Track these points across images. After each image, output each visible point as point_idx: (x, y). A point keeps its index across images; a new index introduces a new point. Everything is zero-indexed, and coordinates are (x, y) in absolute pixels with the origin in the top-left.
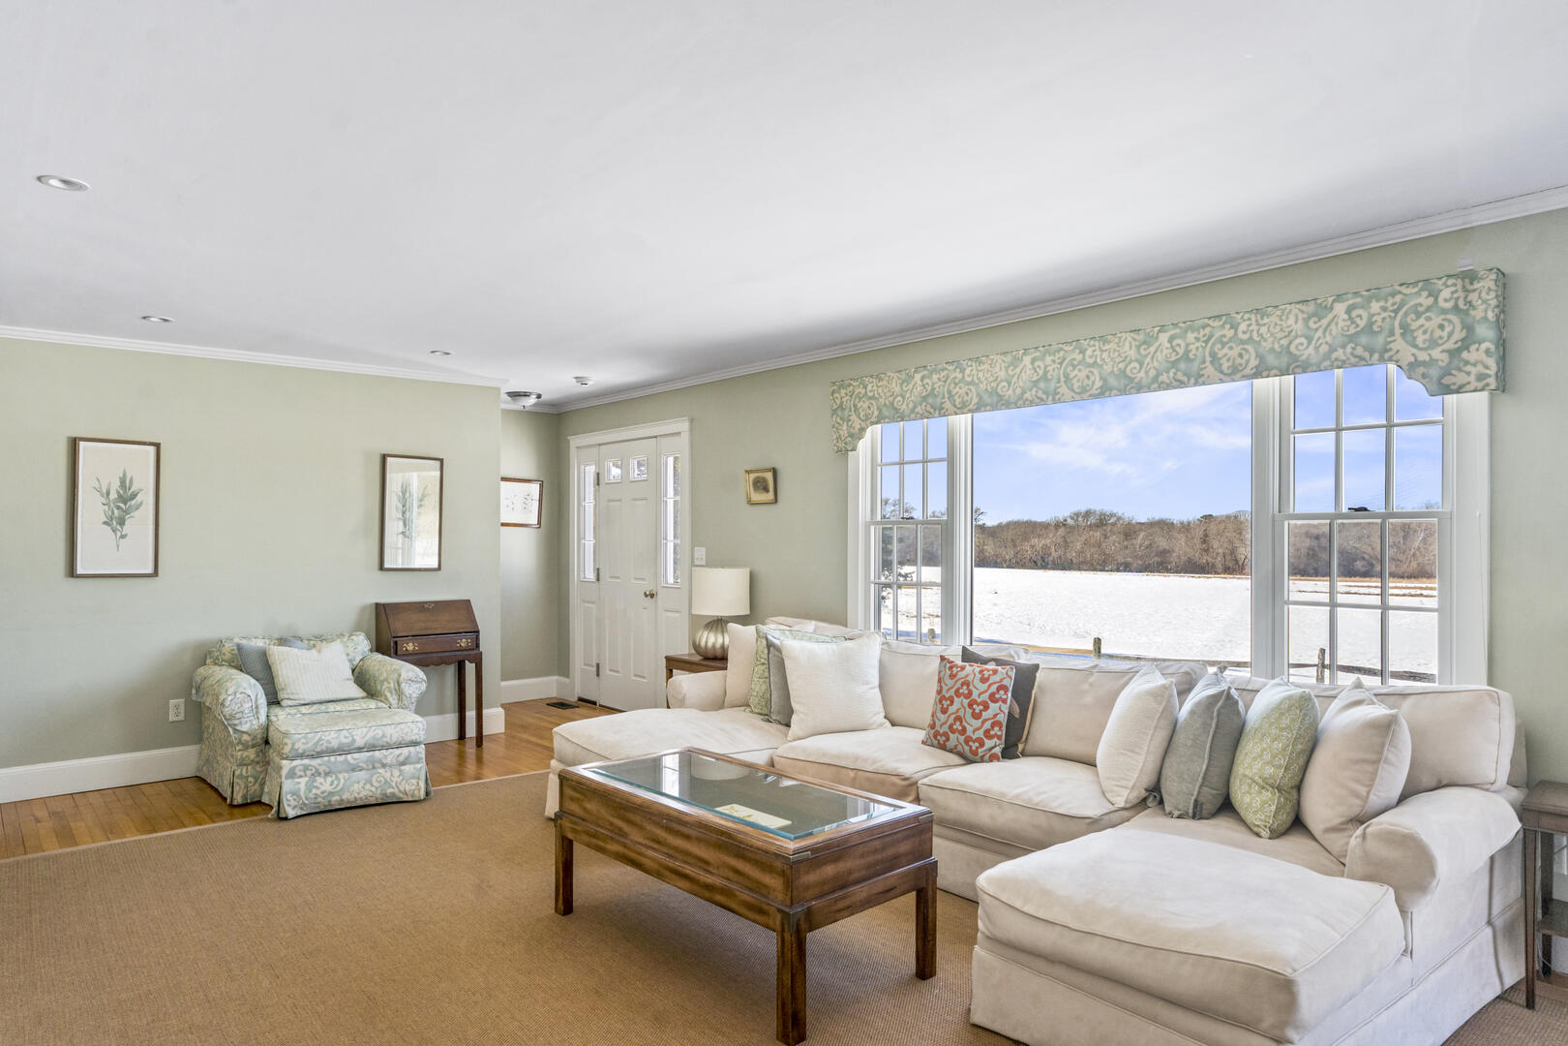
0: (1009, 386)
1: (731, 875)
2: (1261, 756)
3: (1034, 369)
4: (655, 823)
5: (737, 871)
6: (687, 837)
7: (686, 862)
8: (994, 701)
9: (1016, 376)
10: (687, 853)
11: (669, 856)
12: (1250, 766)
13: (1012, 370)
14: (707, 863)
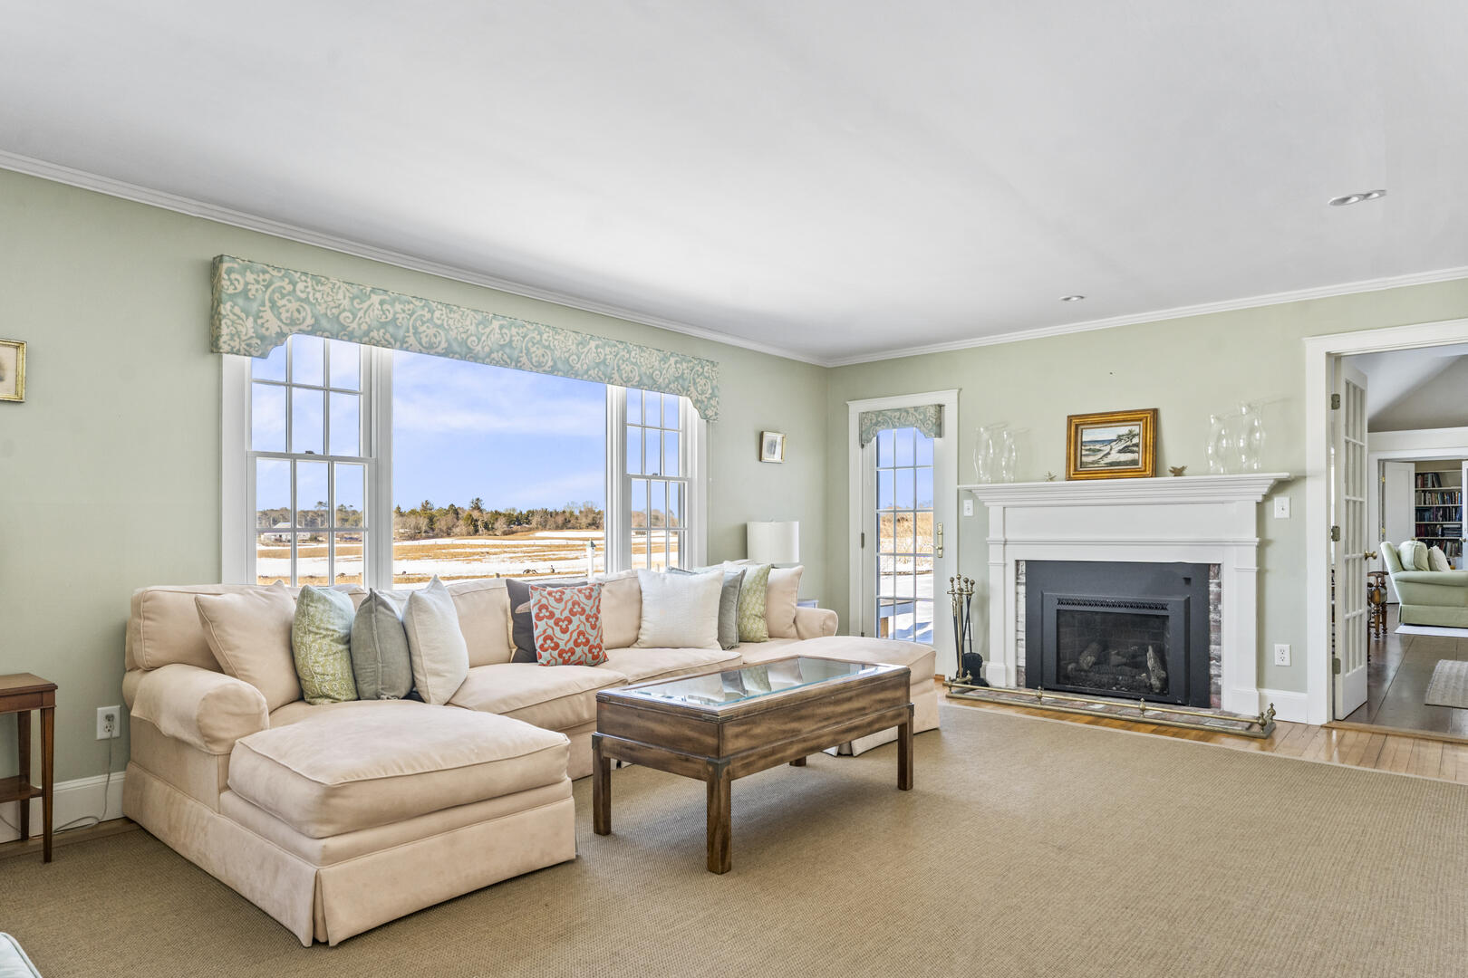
0: (478, 342)
1: (878, 706)
2: (757, 602)
3: (502, 334)
4: (825, 705)
5: (882, 701)
6: (849, 699)
7: (851, 719)
8: (574, 614)
9: (486, 335)
10: (850, 711)
11: (837, 723)
12: (753, 609)
13: (483, 329)
14: (864, 708)
